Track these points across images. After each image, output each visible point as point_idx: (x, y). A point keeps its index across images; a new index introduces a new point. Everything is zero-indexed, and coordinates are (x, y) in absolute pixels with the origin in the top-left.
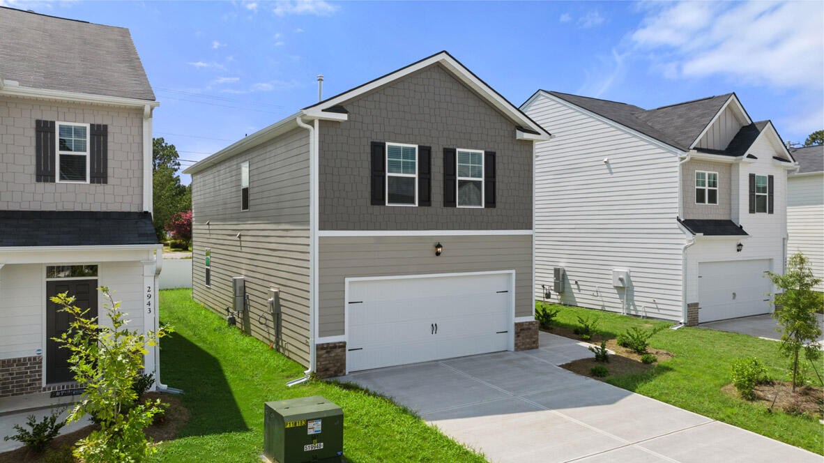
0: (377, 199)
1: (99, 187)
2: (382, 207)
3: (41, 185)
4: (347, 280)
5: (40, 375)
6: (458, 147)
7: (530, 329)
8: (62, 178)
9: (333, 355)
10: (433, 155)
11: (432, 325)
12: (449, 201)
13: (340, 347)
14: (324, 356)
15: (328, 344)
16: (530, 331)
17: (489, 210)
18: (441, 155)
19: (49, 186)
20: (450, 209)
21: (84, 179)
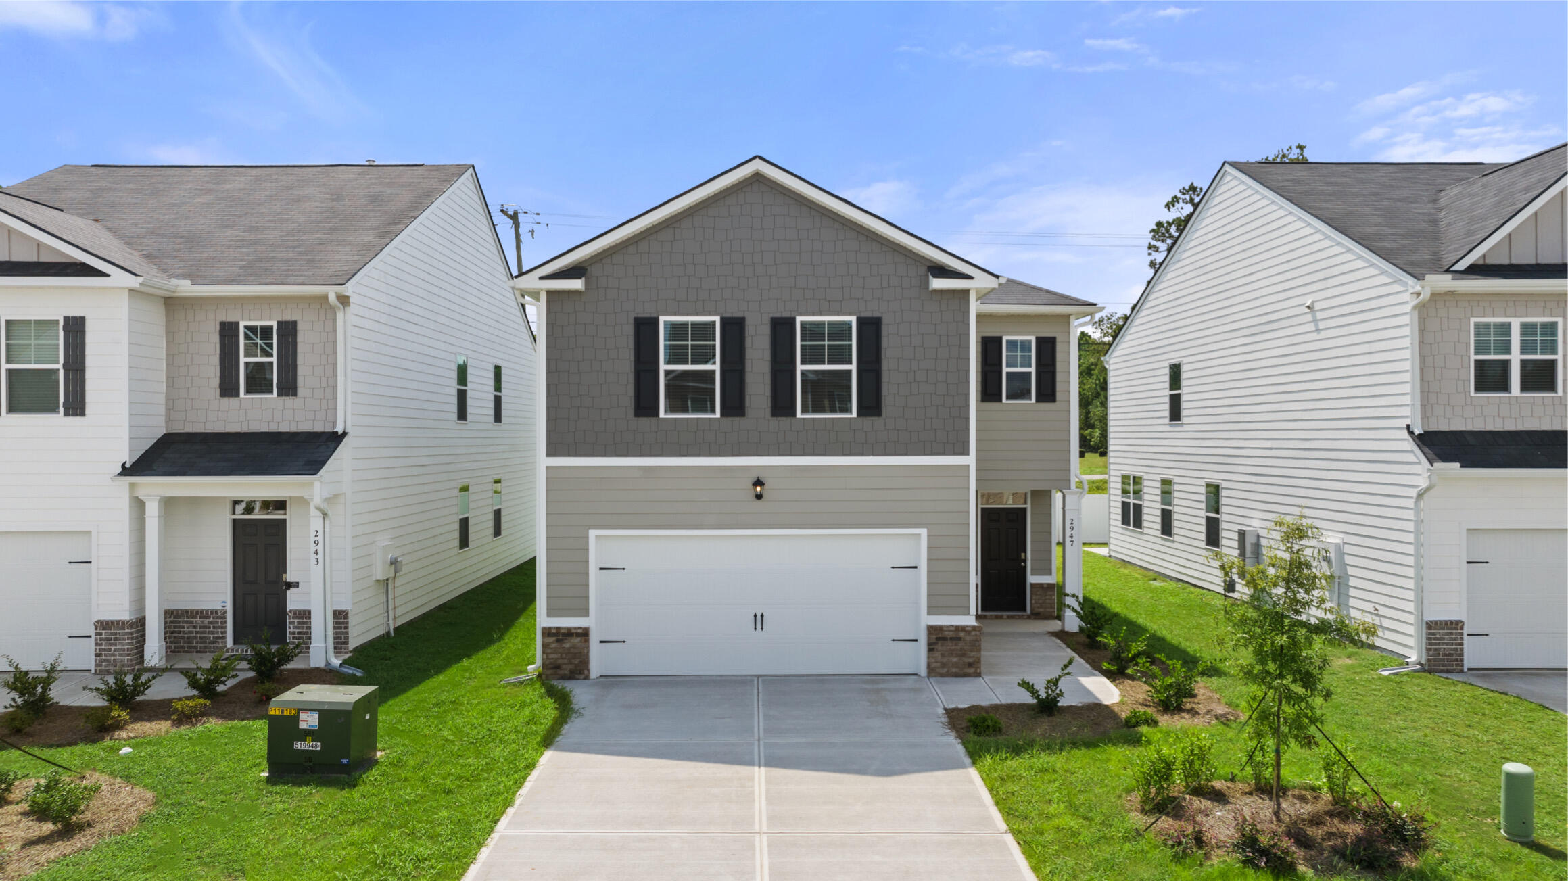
0: (645, 405)
1: (288, 401)
2: (654, 420)
3: (225, 400)
4: (593, 533)
5: (225, 633)
6: (801, 315)
7: (959, 639)
8: (248, 391)
9: (567, 645)
10: (750, 331)
11: (755, 616)
12: (782, 406)
13: (578, 635)
14: (553, 645)
15: (558, 628)
16: (961, 644)
17: (868, 421)
18: (766, 330)
19: (233, 401)
20: (784, 422)
21: (271, 392)
